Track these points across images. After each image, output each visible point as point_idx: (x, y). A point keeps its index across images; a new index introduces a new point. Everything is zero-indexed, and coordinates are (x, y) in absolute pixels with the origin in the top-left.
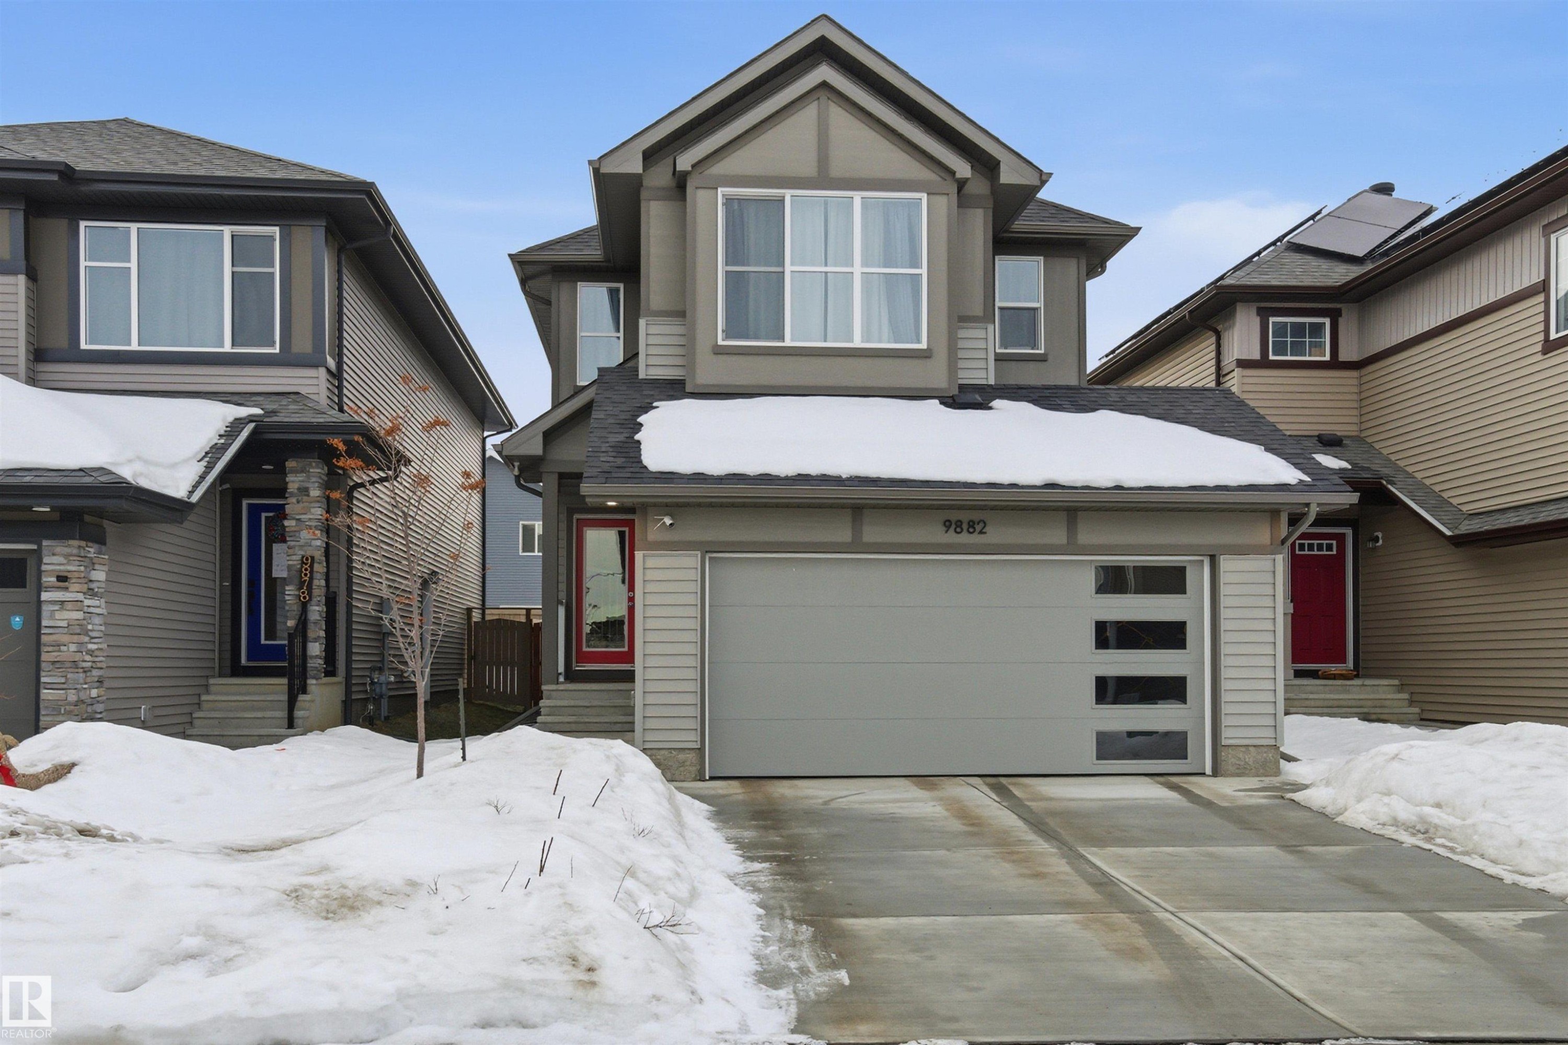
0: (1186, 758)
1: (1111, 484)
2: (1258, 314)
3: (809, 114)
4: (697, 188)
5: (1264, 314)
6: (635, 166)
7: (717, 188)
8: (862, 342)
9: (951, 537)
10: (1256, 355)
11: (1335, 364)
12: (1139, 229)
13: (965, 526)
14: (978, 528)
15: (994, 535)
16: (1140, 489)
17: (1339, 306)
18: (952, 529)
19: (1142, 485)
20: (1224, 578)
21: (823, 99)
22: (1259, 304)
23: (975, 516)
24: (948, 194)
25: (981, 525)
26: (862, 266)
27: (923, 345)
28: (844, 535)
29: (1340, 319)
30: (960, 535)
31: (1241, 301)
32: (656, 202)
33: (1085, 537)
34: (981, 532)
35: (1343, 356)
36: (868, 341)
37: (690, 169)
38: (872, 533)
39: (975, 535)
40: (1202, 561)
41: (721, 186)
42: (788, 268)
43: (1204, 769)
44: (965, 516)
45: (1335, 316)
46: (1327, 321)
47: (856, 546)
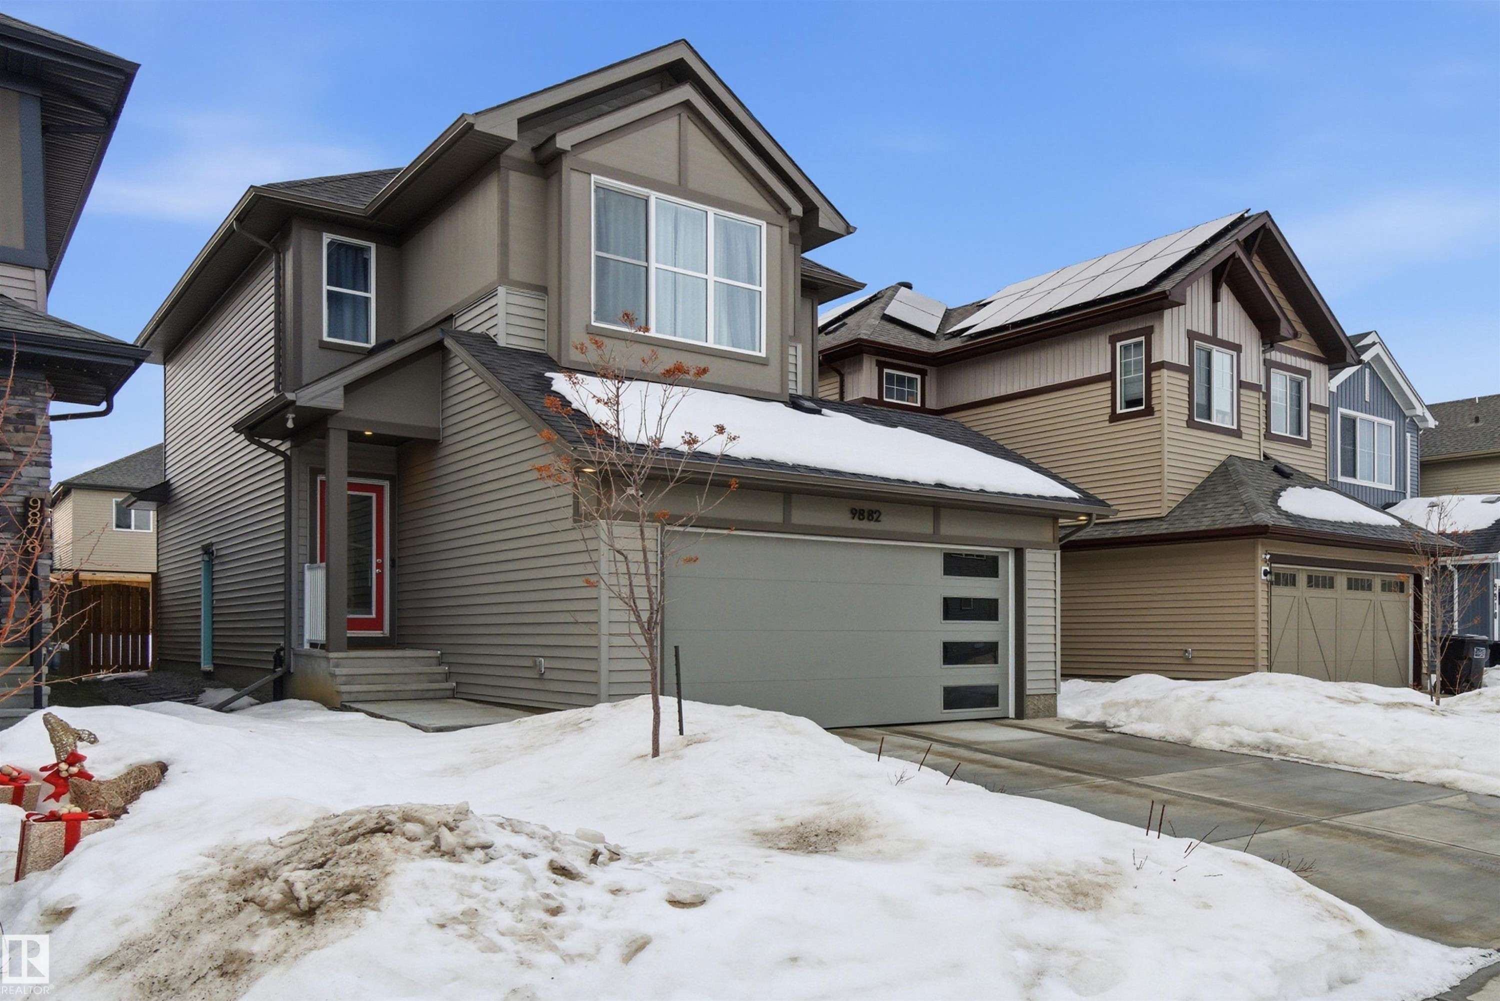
0: (997, 705)
1: (977, 488)
2: (877, 365)
3: (670, 125)
4: (571, 169)
5: (881, 365)
6: (510, 132)
7: (590, 174)
8: (715, 343)
9: (857, 524)
10: (875, 396)
11: (923, 410)
12: (866, 285)
13: (866, 514)
14: (875, 516)
15: (887, 524)
16: (996, 493)
17: (926, 367)
18: (857, 516)
19: (997, 491)
20: (1028, 566)
21: (684, 116)
22: (878, 358)
23: (873, 506)
24: (781, 227)
25: (877, 514)
26: (715, 275)
27: (763, 354)
28: (775, 515)
29: (926, 377)
30: (861, 522)
31: (867, 353)
32: (517, 173)
33: (946, 529)
34: (877, 520)
35: (929, 405)
36: (719, 344)
37: (569, 149)
38: (799, 517)
39: (872, 523)
40: (1008, 553)
41: (594, 173)
42: (653, 265)
43: (1008, 713)
44: (867, 506)
45: (923, 374)
46: (918, 377)
47: (786, 527)
